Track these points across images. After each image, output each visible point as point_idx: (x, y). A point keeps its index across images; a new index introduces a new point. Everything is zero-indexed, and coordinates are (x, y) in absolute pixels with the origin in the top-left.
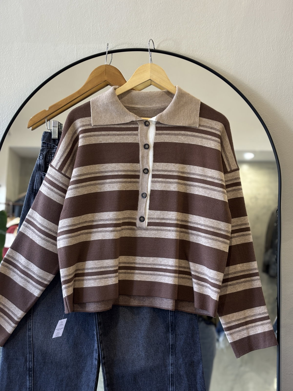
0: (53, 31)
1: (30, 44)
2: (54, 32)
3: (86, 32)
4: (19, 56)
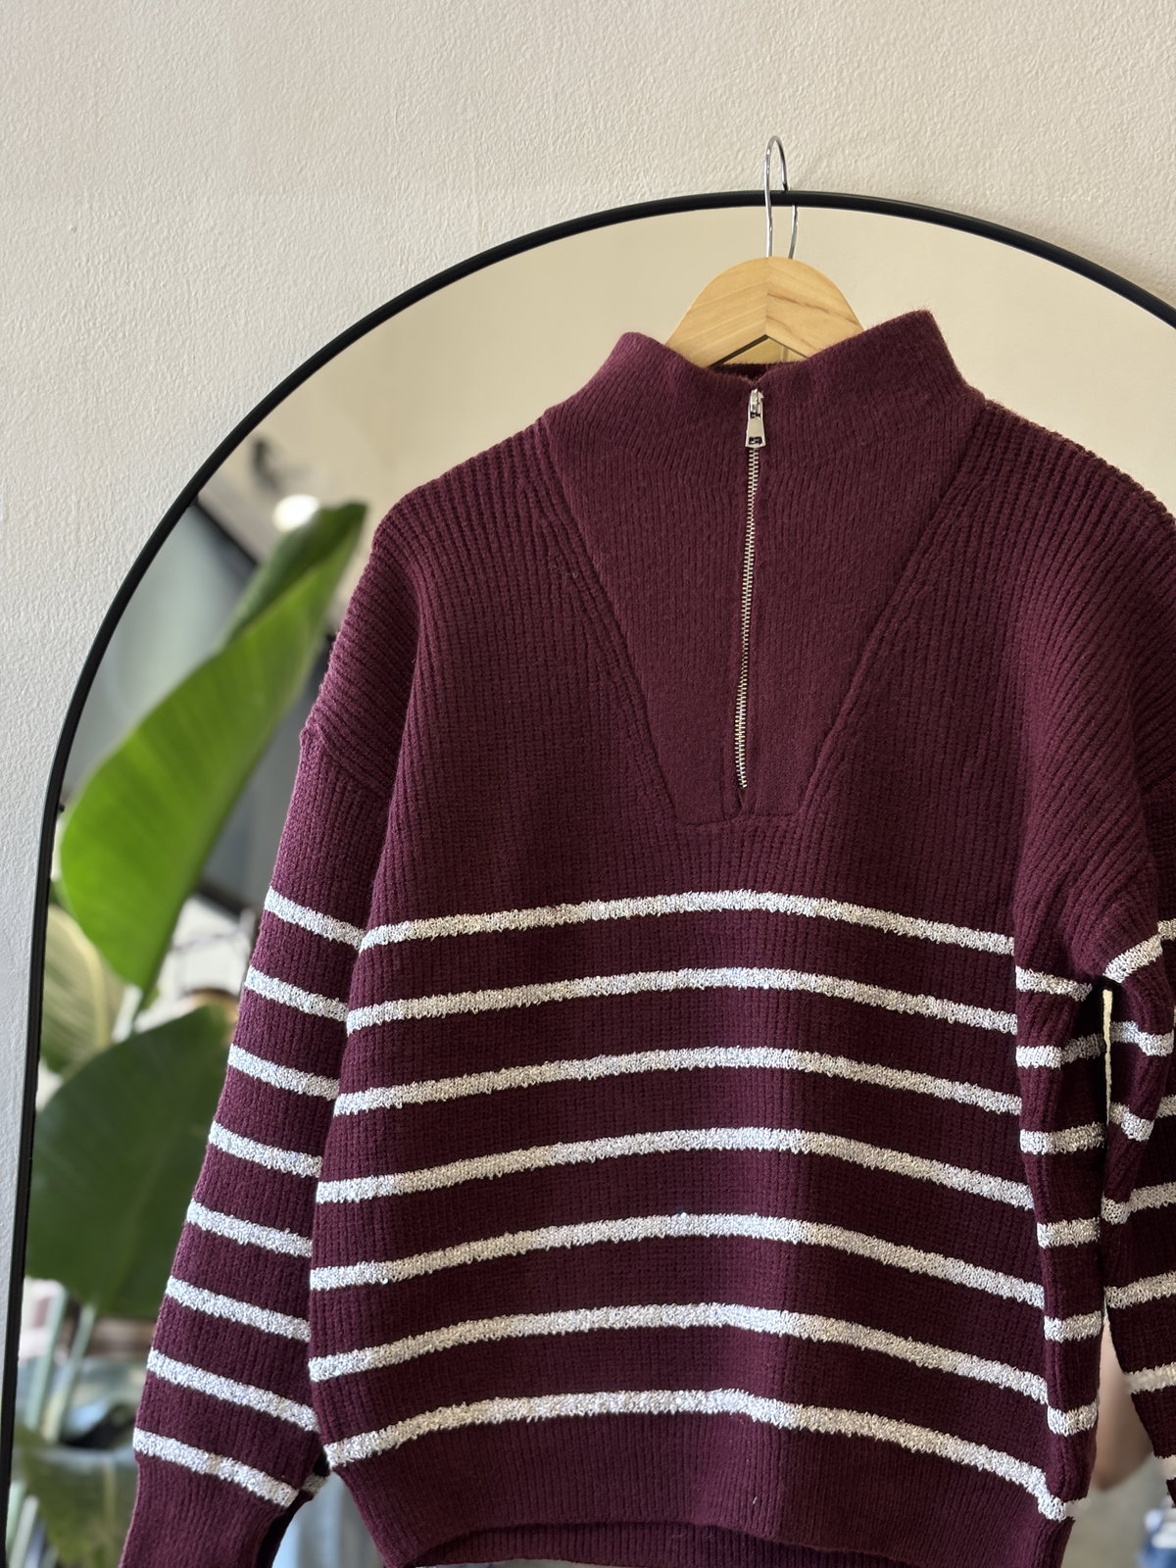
0: (373, 137)
1: (265, 201)
2: (376, 138)
3: (523, 130)
4: (216, 258)
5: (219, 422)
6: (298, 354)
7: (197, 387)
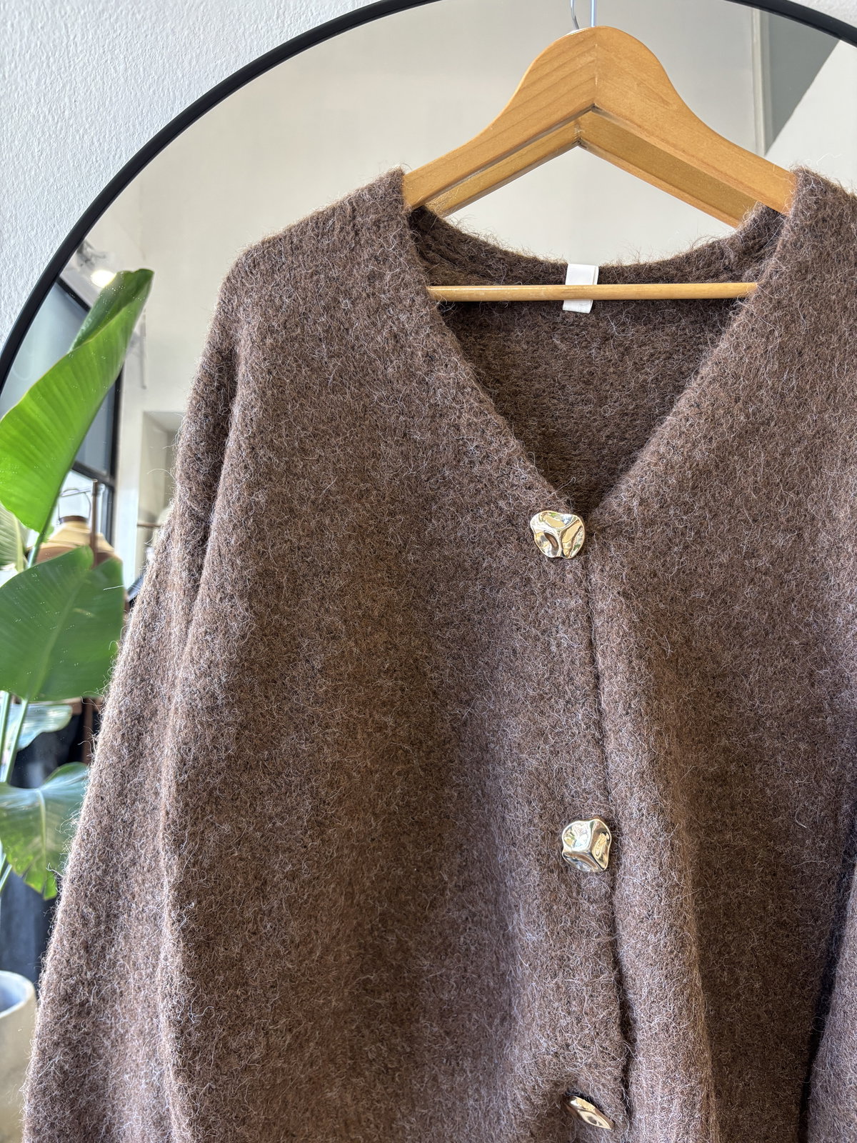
5: (102, 167)
6: (178, 102)
7: (78, 131)
